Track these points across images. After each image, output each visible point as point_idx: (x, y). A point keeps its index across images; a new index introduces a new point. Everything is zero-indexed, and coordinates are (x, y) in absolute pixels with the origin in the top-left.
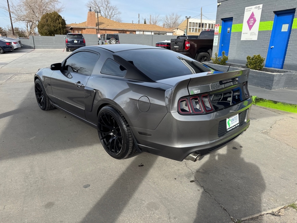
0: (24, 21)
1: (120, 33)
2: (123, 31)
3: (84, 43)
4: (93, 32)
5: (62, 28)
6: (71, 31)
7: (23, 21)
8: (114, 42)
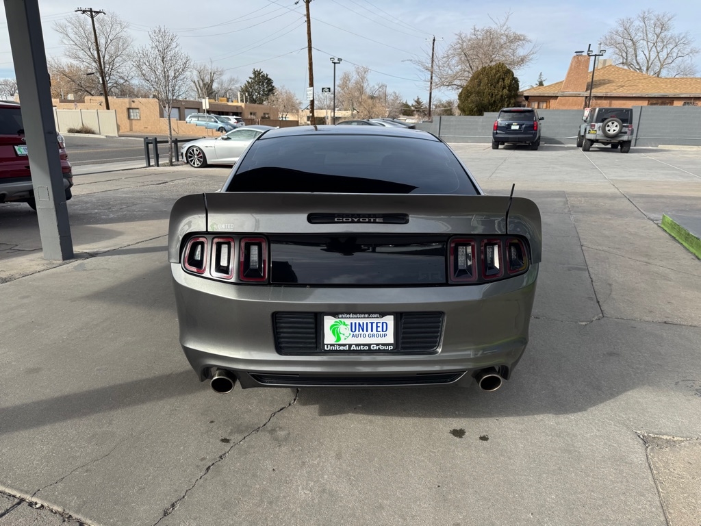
0: (450, 88)
1: (652, 104)
2: (664, 100)
3: (534, 130)
4: (575, 105)
5: (507, 97)
6: (526, 103)
7: (448, 86)
8: (615, 128)
